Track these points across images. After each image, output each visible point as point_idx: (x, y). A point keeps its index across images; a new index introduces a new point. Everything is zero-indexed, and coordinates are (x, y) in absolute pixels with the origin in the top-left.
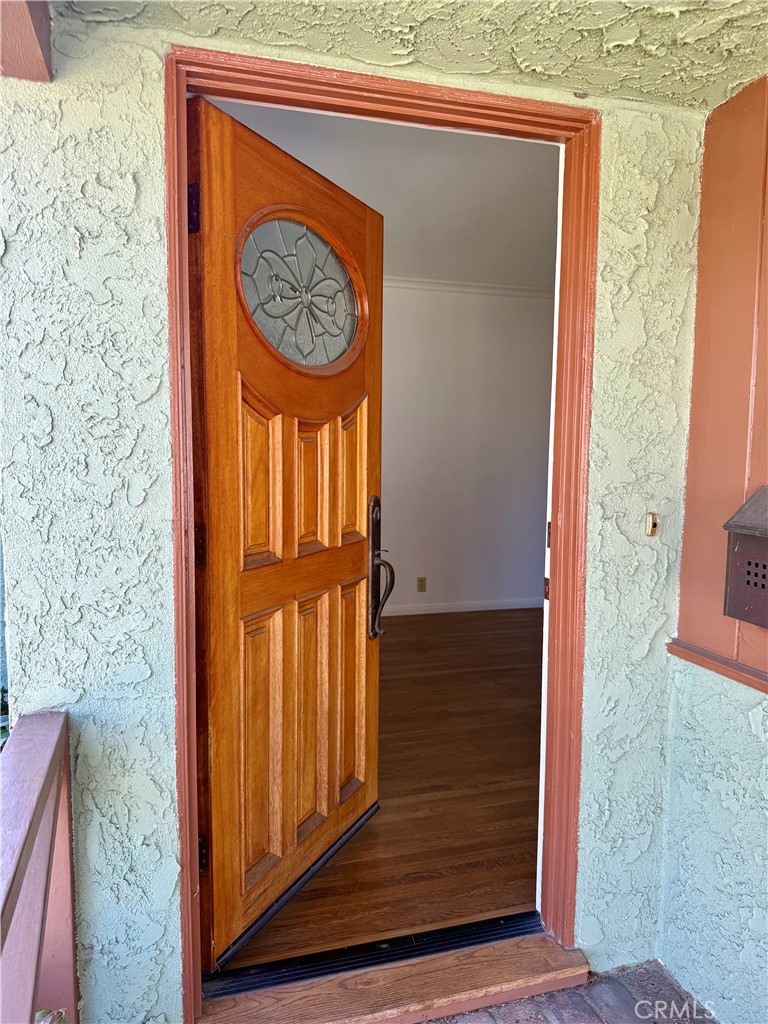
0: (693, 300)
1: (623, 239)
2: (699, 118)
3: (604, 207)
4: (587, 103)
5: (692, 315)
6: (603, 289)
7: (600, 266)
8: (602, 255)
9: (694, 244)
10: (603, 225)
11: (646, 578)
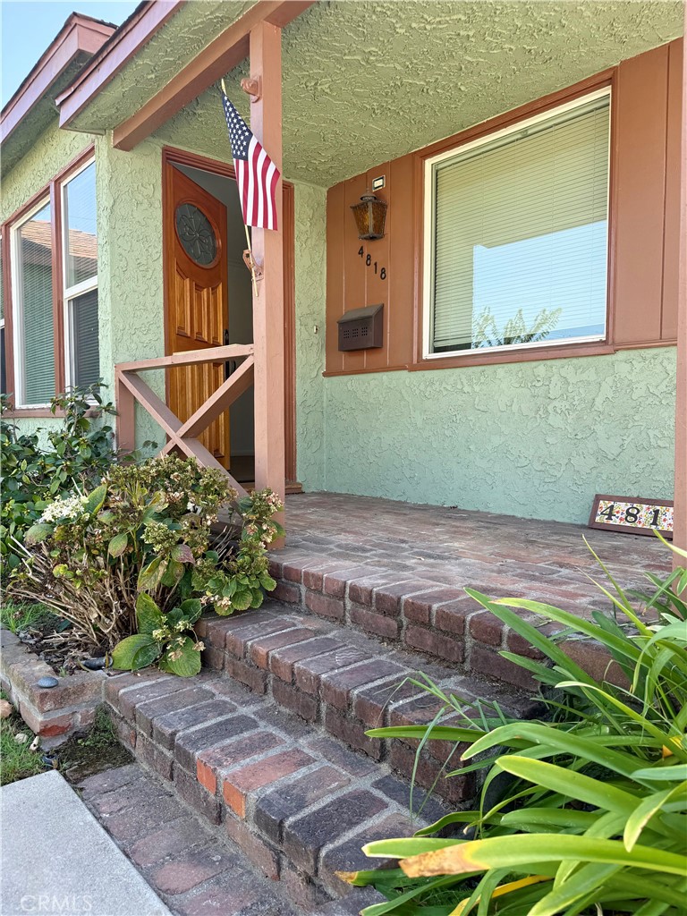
0: (325, 252)
1: (302, 228)
2: (325, 190)
3: (296, 216)
4: (290, 180)
5: (325, 258)
6: (297, 244)
7: (296, 236)
8: (296, 233)
9: (325, 232)
10: (296, 222)
11: (315, 348)
